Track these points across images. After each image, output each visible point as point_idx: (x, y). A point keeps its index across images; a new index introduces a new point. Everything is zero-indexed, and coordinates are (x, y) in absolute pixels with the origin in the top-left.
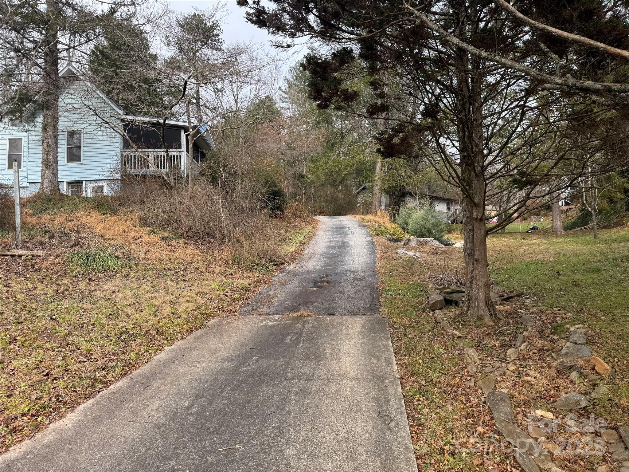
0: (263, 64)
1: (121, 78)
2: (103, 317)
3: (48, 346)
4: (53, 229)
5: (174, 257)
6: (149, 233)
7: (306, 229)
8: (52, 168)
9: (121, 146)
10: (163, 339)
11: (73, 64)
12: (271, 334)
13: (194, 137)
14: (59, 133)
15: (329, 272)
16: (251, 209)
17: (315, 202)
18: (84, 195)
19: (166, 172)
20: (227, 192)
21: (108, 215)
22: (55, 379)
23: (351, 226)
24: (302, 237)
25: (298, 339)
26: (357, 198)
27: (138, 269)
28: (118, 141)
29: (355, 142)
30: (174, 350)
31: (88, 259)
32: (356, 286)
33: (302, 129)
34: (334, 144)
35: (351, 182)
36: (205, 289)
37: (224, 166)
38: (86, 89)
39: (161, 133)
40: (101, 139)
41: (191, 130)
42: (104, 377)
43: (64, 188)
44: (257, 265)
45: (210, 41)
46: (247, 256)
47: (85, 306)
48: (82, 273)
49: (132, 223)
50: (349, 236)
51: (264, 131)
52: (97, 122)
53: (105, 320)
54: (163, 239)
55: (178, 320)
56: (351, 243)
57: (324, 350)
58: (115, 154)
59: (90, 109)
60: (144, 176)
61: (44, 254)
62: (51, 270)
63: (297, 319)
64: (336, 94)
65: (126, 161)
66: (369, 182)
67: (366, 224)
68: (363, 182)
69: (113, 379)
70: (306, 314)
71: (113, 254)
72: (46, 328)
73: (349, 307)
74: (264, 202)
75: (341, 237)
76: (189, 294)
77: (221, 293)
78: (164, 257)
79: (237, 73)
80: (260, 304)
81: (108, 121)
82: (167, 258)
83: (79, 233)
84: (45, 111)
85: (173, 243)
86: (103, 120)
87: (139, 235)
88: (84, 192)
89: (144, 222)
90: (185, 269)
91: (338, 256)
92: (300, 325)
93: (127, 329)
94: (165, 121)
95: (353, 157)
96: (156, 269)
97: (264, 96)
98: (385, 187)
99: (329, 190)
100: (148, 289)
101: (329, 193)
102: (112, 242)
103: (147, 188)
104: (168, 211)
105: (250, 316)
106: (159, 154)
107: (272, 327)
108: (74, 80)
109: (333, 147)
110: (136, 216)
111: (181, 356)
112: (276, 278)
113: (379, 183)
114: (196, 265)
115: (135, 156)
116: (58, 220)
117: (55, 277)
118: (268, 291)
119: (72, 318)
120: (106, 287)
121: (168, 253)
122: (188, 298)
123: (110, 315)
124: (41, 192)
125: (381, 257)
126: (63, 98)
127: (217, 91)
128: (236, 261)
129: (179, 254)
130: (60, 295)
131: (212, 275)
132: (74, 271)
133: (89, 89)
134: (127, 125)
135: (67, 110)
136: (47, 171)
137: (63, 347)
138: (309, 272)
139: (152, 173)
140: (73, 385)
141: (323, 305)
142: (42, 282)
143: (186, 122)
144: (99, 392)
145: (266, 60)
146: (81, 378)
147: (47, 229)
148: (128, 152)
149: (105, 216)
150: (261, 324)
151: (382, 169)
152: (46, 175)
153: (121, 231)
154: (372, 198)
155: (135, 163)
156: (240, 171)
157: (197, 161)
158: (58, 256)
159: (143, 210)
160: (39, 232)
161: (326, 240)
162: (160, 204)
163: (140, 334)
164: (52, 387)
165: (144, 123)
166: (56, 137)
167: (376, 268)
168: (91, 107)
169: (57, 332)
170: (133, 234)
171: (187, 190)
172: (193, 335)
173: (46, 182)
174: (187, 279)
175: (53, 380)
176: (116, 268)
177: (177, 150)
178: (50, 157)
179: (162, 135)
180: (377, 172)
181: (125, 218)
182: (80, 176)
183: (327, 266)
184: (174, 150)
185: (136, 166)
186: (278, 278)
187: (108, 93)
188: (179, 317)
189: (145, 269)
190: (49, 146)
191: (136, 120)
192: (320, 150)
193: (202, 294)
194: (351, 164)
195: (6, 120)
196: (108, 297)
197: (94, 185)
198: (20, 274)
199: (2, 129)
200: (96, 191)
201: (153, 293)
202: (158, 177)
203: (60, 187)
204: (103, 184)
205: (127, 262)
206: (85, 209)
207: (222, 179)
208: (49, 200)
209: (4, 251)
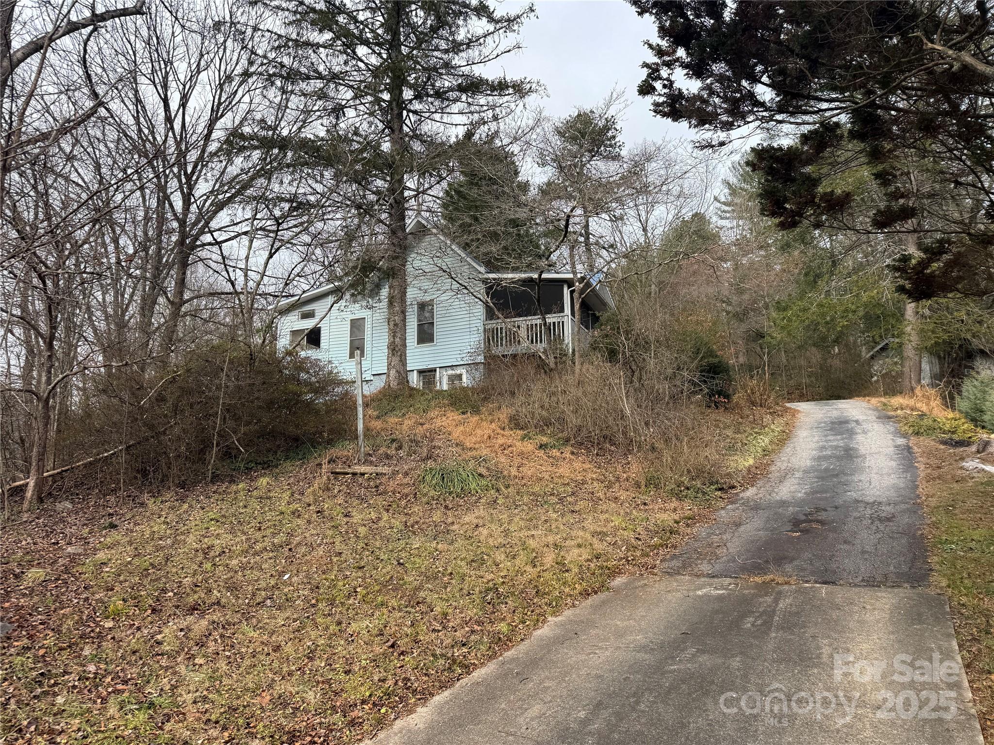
0: (685, 169)
1: (481, 223)
2: (463, 563)
3: (394, 603)
4: (400, 436)
5: (558, 475)
6: (523, 439)
7: (772, 427)
8: (399, 353)
9: (483, 317)
10: (546, 604)
11: (423, 213)
12: (717, 612)
13: (581, 293)
14: (408, 307)
15: (822, 504)
16: (672, 397)
17: (790, 377)
18: (438, 388)
19: (544, 349)
20: (633, 372)
21: (469, 414)
22: (402, 653)
23: (861, 418)
24: (767, 440)
25: (767, 625)
26: (871, 366)
27: (509, 493)
28: (479, 311)
29: (859, 268)
30: (562, 625)
31: (443, 478)
32: (877, 531)
33: (757, 256)
34: (818, 276)
35: (857, 338)
36: (605, 526)
37: (627, 333)
39: (535, 293)
40: (458, 311)
41: (577, 284)
42: (464, 656)
43: (414, 380)
44: (688, 489)
45: (602, 148)
46: (669, 474)
47: (440, 546)
48: (436, 497)
49: (499, 424)
50: (860, 438)
51: (691, 270)
52: (453, 288)
53: (465, 569)
54: (541, 446)
55: (567, 574)
56: (862, 450)
57: (819, 648)
58: (476, 329)
59: (443, 271)
60: (514, 356)
61: (390, 471)
62: (399, 493)
63: (765, 587)
64: (811, 202)
65: (491, 337)
66: (893, 336)
67: (892, 413)
68: (881, 337)
69: (476, 662)
70: (780, 580)
71: (475, 470)
72: (392, 577)
73: (865, 569)
74: (695, 384)
75: (842, 439)
76: (581, 533)
77: (630, 535)
78: (544, 474)
79: (644, 190)
80: (695, 556)
81: (466, 284)
82: (547, 477)
83: (432, 441)
84: (391, 280)
85: (555, 452)
86: (459, 283)
87: (509, 442)
88: (438, 384)
89: (515, 423)
90: (573, 494)
91: (837, 475)
92: (769, 599)
93: (495, 585)
94: (540, 275)
95: (857, 295)
96: (533, 494)
97: (691, 214)
98: (929, 344)
99: (815, 355)
100: (522, 523)
101: (814, 361)
102: (474, 453)
103: (519, 373)
104: (547, 405)
105: (678, 577)
106: (534, 322)
107: (720, 598)
108: (425, 235)
109: (816, 282)
110: (504, 415)
111: (572, 635)
112: (723, 512)
113: (914, 338)
114: (589, 487)
115: (501, 329)
116: (408, 423)
117: (403, 503)
118: (709, 535)
119: (423, 563)
120: (467, 519)
121: (550, 469)
122: (580, 541)
123: (473, 561)
124: (387, 387)
125: (928, 475)
126: (411, 260)
127: (615, 219)
128: (652, 482)
129: (564, 470)
130: (409, 529)
131: (614, 505)
132: (426, 495)
134: (491, 288)
135: (416, 277)
136: (394, 358)
137: (412, 607)
138: (783, 503)
139: (524, 351)
140: (425, 665)
141: (811, 564)
142: (388, 511)
143: (569, 273)
144: (458, 680)
145: (689, 162)
146: (434, 655)
147: (395, 437)
148: (493, 324)
149: (464, 416)
150: (699, 593)
151: (917, 313)
152: (392, 364)
153: (485, 437)
154: (902, 366)
155: (502, 339)
156: (652, 338)
157: (587, 328)
158: (406, 474)
159: (513, 405)
160: (385, 441)
161: (814, 446)
162: (536, 395)
163: (513, 594)
164: (398, 665)
165: (513, 282)
166: (403, 312)
167: (918, 497)
168: (445, 268)
169: (405, 583)
170: (501, 441)
171: (573, 373)
172: (590, 601)
173: (393, 373)
174: (577, 509)
175: (399, 655)
176: (479, 491)
177: (559, 315)
178: (397, 340)
179: (537, 296)
180: (907, 317)
181: (491, 417)
182: (433, 362)
183: (817, 492)
184: (554, 315)
185: (504, 342)
186: (726, 513)
187: (466, 246)
188: (567, 571)
189: (518, 493)
190: (396, 325)
191: (501, 280)
192: (793, 289)
193: (601, 535)
194: (853, 307)
195: (347, 296)
196: (469, 534)
197: (450, 372)
198: (362, 500)
199: (342, 308)
200: (453, 381)
201: (529, 529)
202: (533, 356)
203: (410, 378)
204: (462, 371)
205: (493, 482)
206: (440, 407)
207: (624, 353)
208: (396, 397)
209: (344, 468)
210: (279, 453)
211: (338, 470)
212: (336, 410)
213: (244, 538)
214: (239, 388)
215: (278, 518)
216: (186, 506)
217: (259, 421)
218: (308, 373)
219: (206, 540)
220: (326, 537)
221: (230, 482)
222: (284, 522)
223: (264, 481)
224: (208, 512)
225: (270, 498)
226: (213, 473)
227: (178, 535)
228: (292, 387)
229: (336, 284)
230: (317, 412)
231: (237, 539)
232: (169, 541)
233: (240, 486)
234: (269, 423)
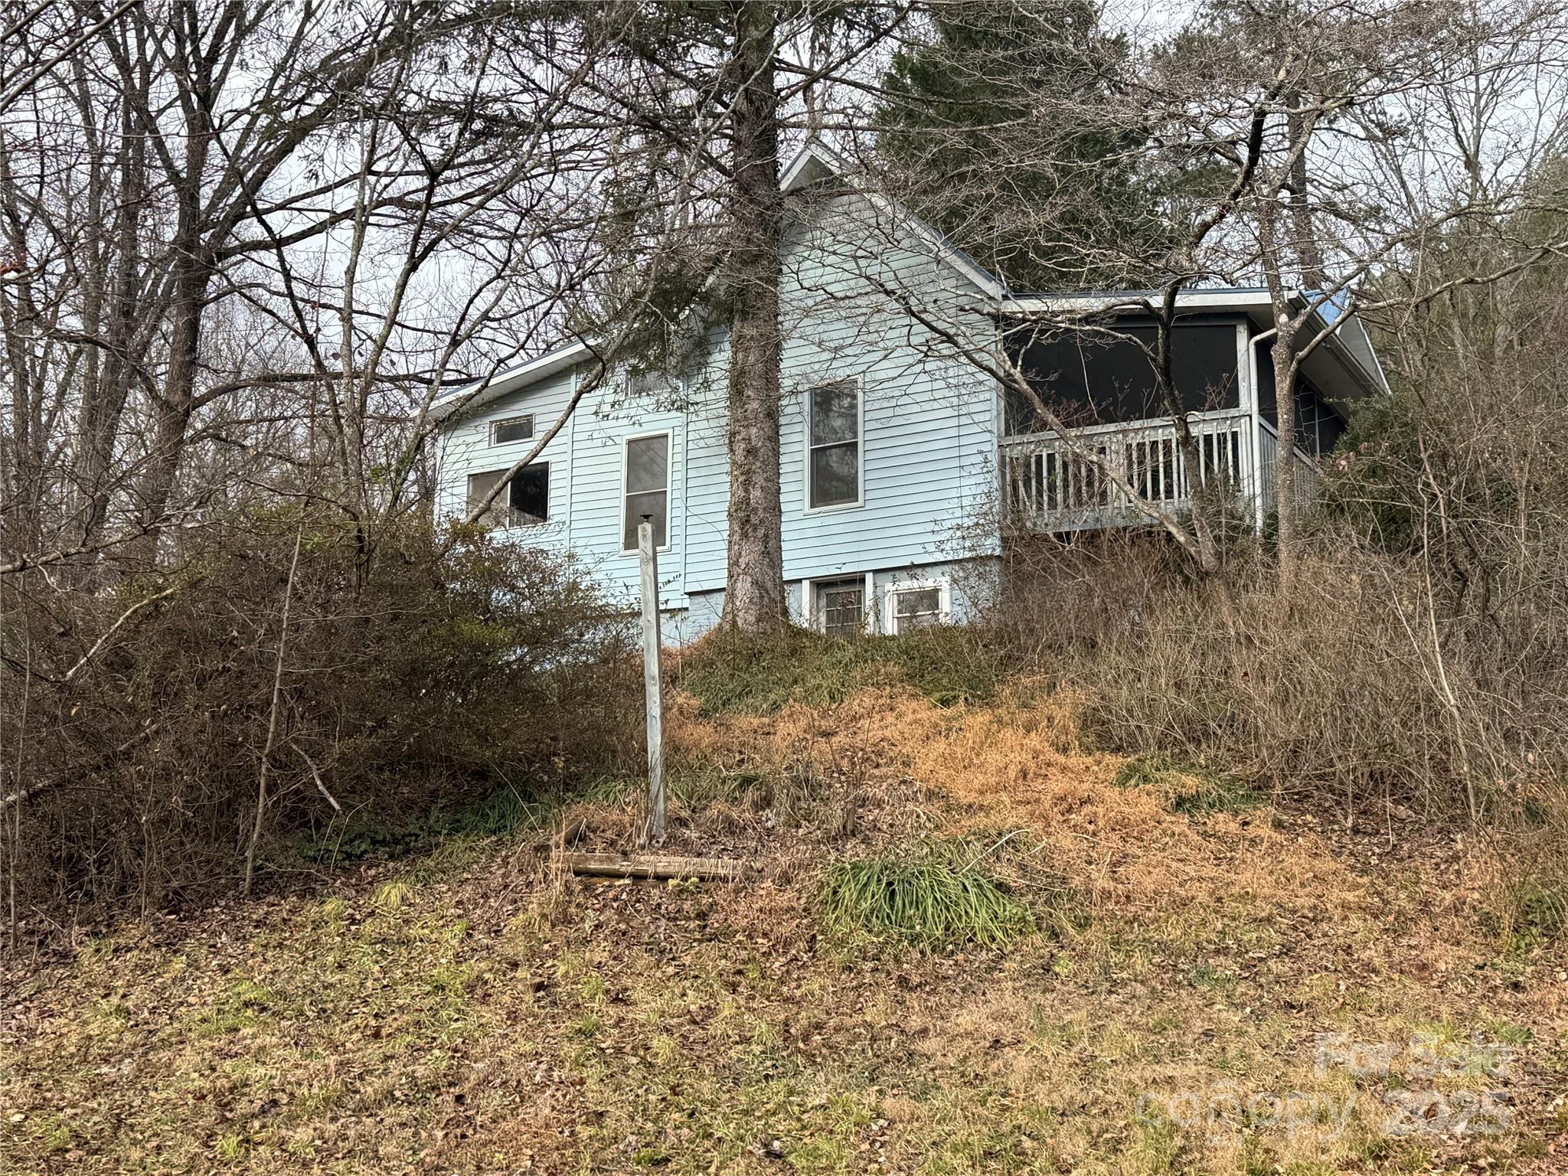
1: (995, 152)
4: (767, 768)
5: (1235, 890)
6: (1123, 780)
8: (761, 532)
9: (998, 425)
11: (827, 137)
13: (1293, 348)
14: (784, 402)
18: (869, 630)
19: (1180, 513)
20: (1463, 579)
21: (961, 706)
27: (1089, 943)
28: (988, 406)
31: (893, 893)
38: (873, 221)
39: (1155, 350)
40: (926, 406)
41: (1283, 318)
43: (803, 606)
47: (888, 1103)
48: (872, 951)
49: (1052, 735)
52: (914, 340)
54: (1180, 803)
58: (980, 458)
59: (887, 293)
60: (1092, 537)
61: (739, 871)
62: (765, 935)
65: (1020, 480)
71: (985, 872)
78: (1193, 889)
81: (952, 331)
82: (1202, 897)
83: (858, 782)
84: (737, 324)
85: (1224, 822)
86: (933, 329)
87: (1084, 789)
88: (871, 619)
89: (1099, 731)
90: (1286, 951)
94: (1171, 297)
96: (1163, 947)
100: (1134, 1039)
102: (980, 821)
103: (1106, 585)
104: (1192, 680)
106: (1149, 437)
108: (832, 196)
110: (1064, 708)
114: (1338, 931)
115: (1051, 457)
116: (787, 730)
117: (777, 964)
120: (965, 1020)
121: (1209, 871)
124: (727, 627)
126: (795, 267)
129: (1254, 876)
130: (797, 1046)
131: (1418, 988)
132: (842, 942)
133: (881, 220)
134: (1022, 337)
135: (807, 313)
136: (746, 547)
139: (1120, 523)
142: (734, 988)
143: (1260, 289)
147: (748, 769)
148: (1027, 445)
149: (948, 712)
152: (742, 562)
153: (1012, 774)
155: (1052, 488)
157: (1312, 449)
158: (785, 879)
159: (1090, 678)
160: (724, 782)
162: (1162, 653)
165: (1089, 318)
166: (773, 415)
168: (891, 285)
170: (1058, 785)
171: (1273, 583)
173: (744, 587)
174: (1303, 999)
176: (999, 934)
177: (1223, 413)
178: (756, 494)
179: (1160, 359)
181: (1026, 715)
182: (855, 557)
184: (1209, 415)
185: (1059, 497)
187: (947, 223)
189: (1116, 944)
190: (751, 452)
191: (1055, 314)
195: (620, 375)
196: (974, 1066)
197: (906, 584)
198: (661, 952)
199: (606, 408)
200: (913, 610)
201: (1158, 1060)
202: (1150, 535)
203: (791, 602)
204: (938, 580)
205: (1040, 908)
206: (877, 685)
207: (1434, 520)
208: (756, 655)
209: (610, 860)
210: (435, 813)
211: (593, 866)
212: (588, 693)
213: (332, 1060)
214: (328, 631)
215: (430, 1001)
216: (179, 964)
217: (381, 723)
218: (513, 588)
219: (228, 1065)
220: (558, 1062)
221: (302, 897)
222: (444, 1013)
223: (392, 893)
224: (240, 981)
225: (406, 942)
226: (256, 869)
227: (153, 1048)
228: (472, 628)
229: (591, 342)
230: (538, 699)
231: (315, 1065)
232: (127, 1068)
233: (328, 907)
234: (409, 729)
